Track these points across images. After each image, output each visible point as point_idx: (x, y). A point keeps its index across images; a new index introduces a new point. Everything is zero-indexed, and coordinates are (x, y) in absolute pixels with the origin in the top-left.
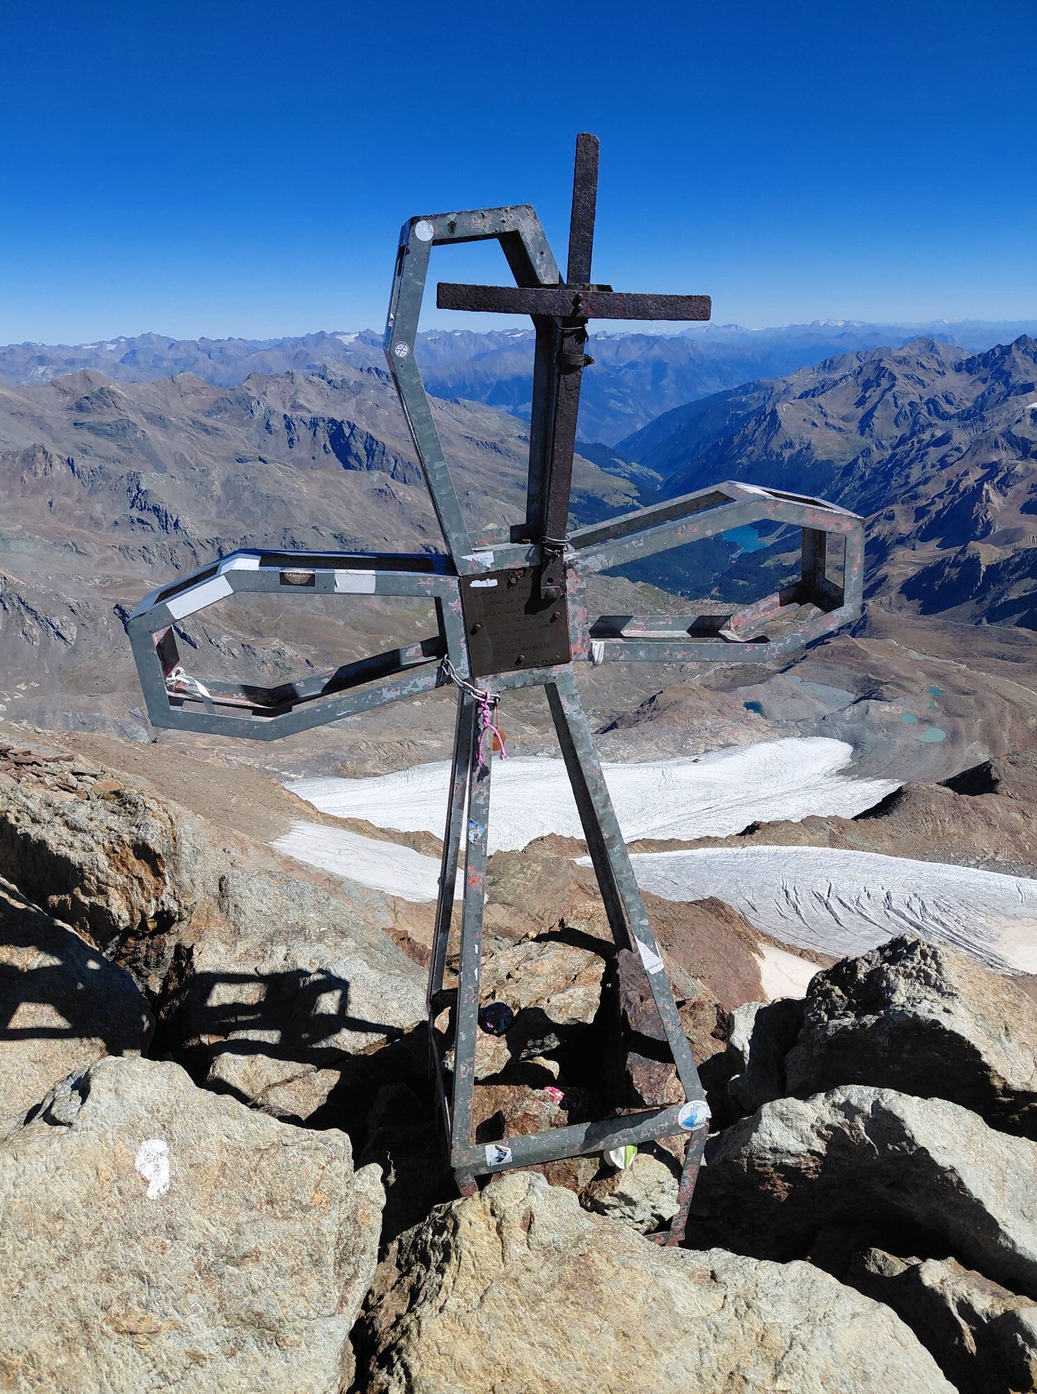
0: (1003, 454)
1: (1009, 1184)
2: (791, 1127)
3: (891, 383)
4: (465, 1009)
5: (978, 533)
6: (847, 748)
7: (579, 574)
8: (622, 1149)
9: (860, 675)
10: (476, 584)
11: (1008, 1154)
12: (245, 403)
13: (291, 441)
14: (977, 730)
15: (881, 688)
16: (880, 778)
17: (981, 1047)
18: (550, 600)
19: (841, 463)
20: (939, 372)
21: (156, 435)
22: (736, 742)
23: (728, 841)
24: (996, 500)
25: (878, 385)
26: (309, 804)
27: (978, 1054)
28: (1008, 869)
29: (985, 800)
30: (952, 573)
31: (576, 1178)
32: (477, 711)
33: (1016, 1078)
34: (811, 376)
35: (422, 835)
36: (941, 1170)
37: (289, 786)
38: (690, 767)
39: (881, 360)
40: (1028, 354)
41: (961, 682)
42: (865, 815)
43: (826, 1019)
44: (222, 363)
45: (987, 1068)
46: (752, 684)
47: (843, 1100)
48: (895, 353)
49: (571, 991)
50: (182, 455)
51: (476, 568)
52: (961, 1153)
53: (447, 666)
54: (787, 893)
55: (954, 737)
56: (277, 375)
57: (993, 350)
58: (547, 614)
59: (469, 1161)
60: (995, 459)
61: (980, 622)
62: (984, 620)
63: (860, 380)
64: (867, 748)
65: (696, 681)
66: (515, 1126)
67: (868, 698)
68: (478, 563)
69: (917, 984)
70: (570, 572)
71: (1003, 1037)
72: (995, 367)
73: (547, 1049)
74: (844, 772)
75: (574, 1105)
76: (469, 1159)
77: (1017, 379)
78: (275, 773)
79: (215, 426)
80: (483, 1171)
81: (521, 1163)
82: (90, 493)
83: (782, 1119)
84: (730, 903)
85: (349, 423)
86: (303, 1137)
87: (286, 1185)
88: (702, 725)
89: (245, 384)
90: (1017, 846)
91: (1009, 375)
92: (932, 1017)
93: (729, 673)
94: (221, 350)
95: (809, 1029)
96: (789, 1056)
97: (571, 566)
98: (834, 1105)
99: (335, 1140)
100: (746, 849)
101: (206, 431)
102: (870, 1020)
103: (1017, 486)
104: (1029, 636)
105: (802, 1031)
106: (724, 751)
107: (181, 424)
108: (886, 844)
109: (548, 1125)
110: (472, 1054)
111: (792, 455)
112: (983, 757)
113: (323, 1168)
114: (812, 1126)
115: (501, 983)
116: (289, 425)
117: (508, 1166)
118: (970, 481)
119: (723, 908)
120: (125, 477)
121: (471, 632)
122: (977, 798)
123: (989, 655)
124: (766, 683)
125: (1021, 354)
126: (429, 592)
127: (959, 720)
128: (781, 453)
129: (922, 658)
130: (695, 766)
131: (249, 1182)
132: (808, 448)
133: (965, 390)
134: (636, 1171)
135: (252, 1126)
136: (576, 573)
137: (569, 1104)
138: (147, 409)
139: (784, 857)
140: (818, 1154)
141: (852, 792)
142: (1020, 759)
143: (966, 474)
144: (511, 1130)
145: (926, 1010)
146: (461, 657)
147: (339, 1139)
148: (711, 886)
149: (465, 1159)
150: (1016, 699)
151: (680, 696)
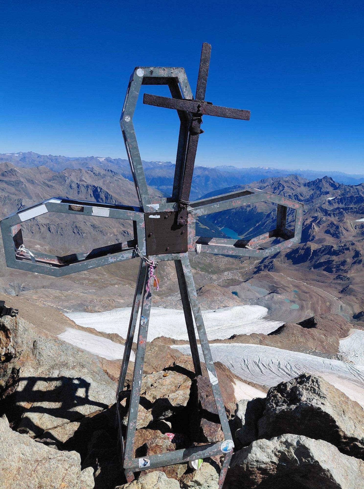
0: (319, 214)
1: (349, 477)
2: (264, 452)
3: (283, 188)
4: (134, 398)
5: (310, 239)
6: (266, 310)
7: (193, 216)
8: (197, 461)
9: (271, 285)
10: (151, 216)
11: (347, 464)
12: (63, 178)
13: (79, 192)
14: (309, 306)
15: (278, 289)
16: (277, 321)
17: (336, 419)
18: (181, 226)
19: (266, 214)
20: (298, 186)
21: (30, 186)
22: (228, 305)
23: (225, 341)
24: (316, 229)
25: (279, 189)
26: (73, 321)
27: (335, 422)
28: (320, 355)
29: (312, 330)
30: (302, 252)
31: (177, 474)
32: (148, 269)
33: (348, 432)
34: (257, 184)
35: (115, 335)
36: (324, 470)
37: (66, 315)
38: (213, 313)
39: (280, 181)
40: (327, 182)
41: (304, 289)
42: (272, 334)
43: (275, 406)
44: (56, 164)
45: (338, 427)
46: (234, 285)
47: (285, 440)
48: (285, 179)
49: (177, 392)
50: (38, 194)
51: (152, 210)
52: (331, 463)
53: (137, 249)
54: (244, 361)
55: (302, 308)
56: (76, 170)
57: (316, 180)
58: (180, 231)
59: (131, 466)
60: (316, 215)
61: (311, 269)
62: (312, 268)
63: (273, 186)
64: (273, 310)
65: (216, 283)
66: (152, 450)
67: (273, 293)
68: (153, 208)
69: (311, 393)
70: (189, 215)
71: (343, 415)
72: (317, 186)
73: (166, 417)
74: (265, 318)
75: (177, 441)
76: (132, 464)
77: (323, 190)
78: (62, 309)
79: (52, 185)
80: (137, 470)
81: (154, 467)
82: (3, 205)
83: (260, 448)
84: (224, 364)
85: (100, 187)
86: (58, 455)
87: (48, 478)
88: (217, 299)
89: (64, 172)
90: (323, 347)
91: (321, 188)
92: (318, 406)
93: (227, 281)
94: (56, 159)
95: (268, 410)
96: (260, 421)
97: (190, 213)
98: (281, 442)
99: (73, 456)
100: (231, 344)
101: (48, 186)
102: (293, 407)
103: (323, 225)
104: (327, 274)
105: (265, 411)
106: (224, 308)
107: (39, 183)
108: (279, 344)
109: (166, 450)
110: (136, 418)
111: (250, 210)
112: (312, 315)
113: (67, 470)
114: (272, 451)
115: (148, 388)
116: (78, 186)
117: (148, 468)
118: (308, 222)
119: (222, 366)
120: (17, 200)
121: (148, 236)
122: (310, 329)
123: (314, 280)
124: (239, 285)
125: (325, 182)
126: (132, 218)
127: (304, 302)
128: (246, 209)
129: (291, 280)
130: (214, 313)
131: (30, 477)
132: (255, 208)
133: (307, 192)
134: (202, 470)
135: (35, 449)
136: (192, 215)
137: (175, 440)
138: (27, 177)
139: (244, 348)
140: (275, 463)
141: (267, 325)
142: (324, 316)
143: (307, 219)
144: (150, 452)
145: (315, 403)
146: (143, 246)
147: (75, 456)
148: (218, 357)
149: (130, 464)
150: (323, 296)
151: (210, 288)
